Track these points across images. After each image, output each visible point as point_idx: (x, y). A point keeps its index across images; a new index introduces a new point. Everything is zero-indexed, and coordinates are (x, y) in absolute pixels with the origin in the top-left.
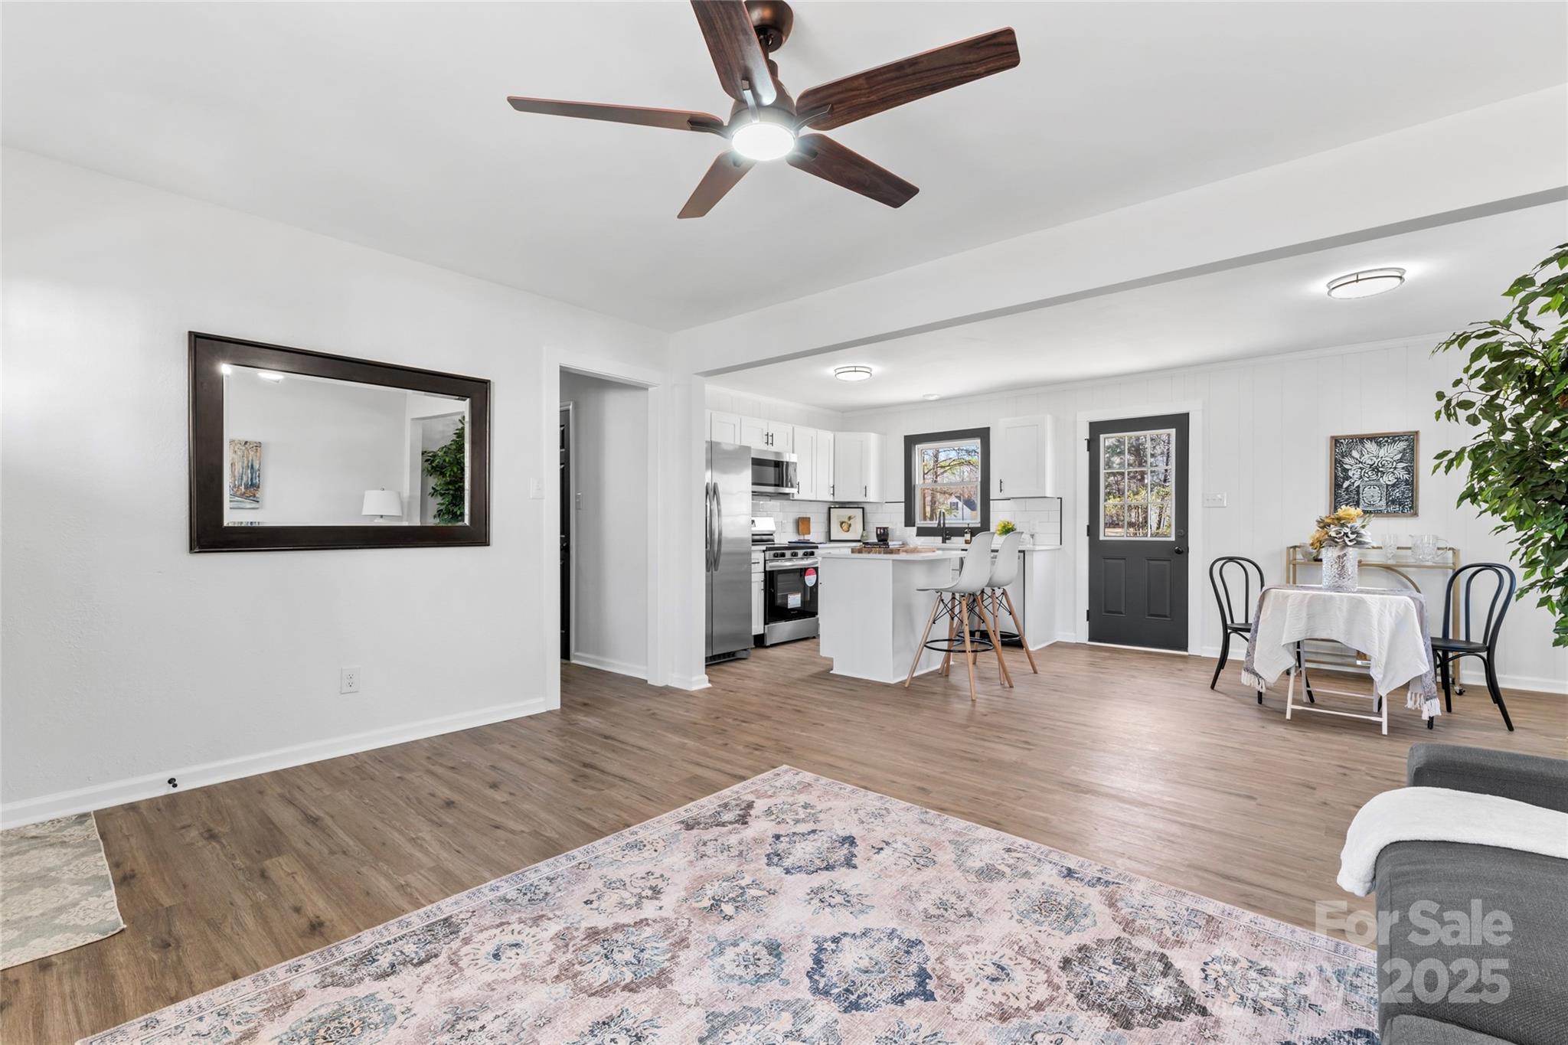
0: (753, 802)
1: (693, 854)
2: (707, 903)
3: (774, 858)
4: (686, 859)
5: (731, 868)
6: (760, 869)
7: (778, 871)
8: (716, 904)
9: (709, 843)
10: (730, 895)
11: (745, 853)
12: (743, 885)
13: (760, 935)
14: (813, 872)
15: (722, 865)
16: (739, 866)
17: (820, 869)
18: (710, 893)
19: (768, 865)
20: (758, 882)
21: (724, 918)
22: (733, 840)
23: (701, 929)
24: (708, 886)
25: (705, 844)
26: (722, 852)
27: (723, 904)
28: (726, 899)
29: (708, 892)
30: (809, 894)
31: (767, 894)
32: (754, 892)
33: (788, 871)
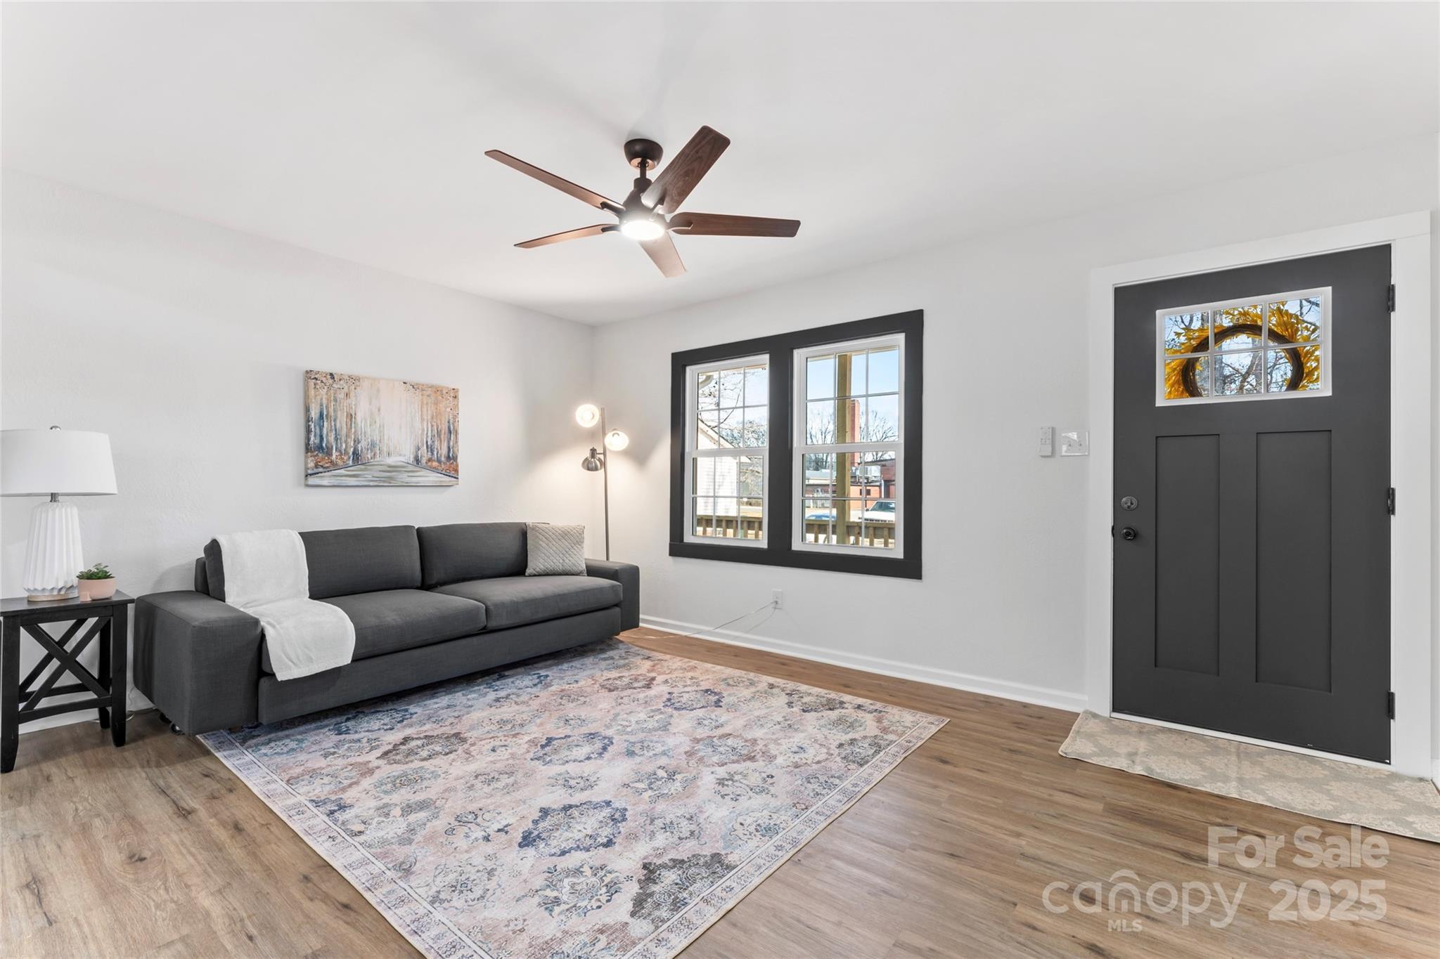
0: (633, 914)
1: (701, 820)
2: (678, 777)
3: (618, 817)
4: (707, 814)
5: (661, 807)
6: (634, 805)
7: (617, 804)
8: (671, 776)
9: (688, 834)
10: (660, 783)
11: (648, 822)
12: (650, 791)
13: (638, 759)
14: (584, 804)
15: (670, 808)
16: (653, 808)
17: (577, 806)
18: (677, 784)
19: (626, 810)
20: (637, 794)
21: (664, 767)
22: (661, 840)
23: (679, 761)
24: (680, 789)
25: (692, 833)
26: (671, 823)
27: (666, 776)
28: (663, 780)
29: (679, 784)
30: (596, 785)
31: (630, 784)
32: (641, 786)
33: (608, 803)
